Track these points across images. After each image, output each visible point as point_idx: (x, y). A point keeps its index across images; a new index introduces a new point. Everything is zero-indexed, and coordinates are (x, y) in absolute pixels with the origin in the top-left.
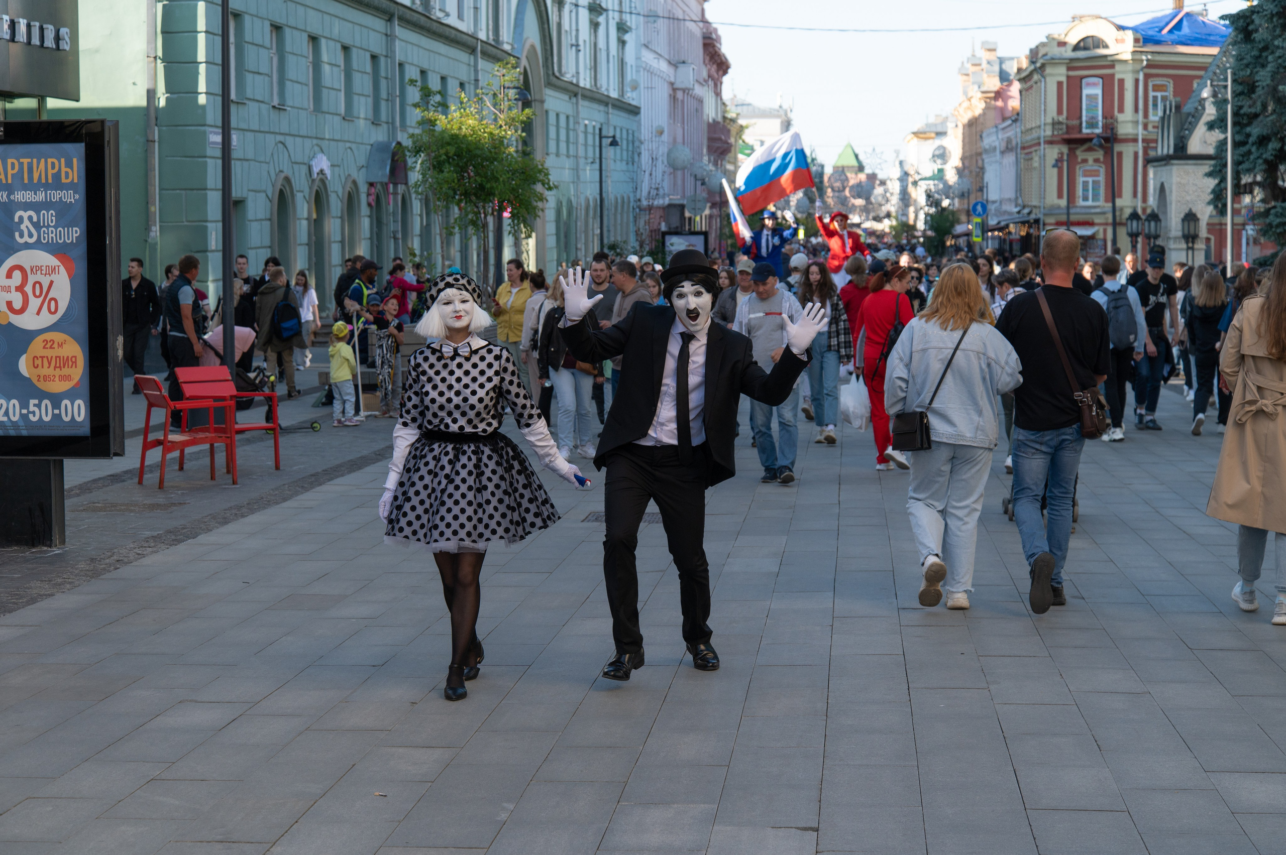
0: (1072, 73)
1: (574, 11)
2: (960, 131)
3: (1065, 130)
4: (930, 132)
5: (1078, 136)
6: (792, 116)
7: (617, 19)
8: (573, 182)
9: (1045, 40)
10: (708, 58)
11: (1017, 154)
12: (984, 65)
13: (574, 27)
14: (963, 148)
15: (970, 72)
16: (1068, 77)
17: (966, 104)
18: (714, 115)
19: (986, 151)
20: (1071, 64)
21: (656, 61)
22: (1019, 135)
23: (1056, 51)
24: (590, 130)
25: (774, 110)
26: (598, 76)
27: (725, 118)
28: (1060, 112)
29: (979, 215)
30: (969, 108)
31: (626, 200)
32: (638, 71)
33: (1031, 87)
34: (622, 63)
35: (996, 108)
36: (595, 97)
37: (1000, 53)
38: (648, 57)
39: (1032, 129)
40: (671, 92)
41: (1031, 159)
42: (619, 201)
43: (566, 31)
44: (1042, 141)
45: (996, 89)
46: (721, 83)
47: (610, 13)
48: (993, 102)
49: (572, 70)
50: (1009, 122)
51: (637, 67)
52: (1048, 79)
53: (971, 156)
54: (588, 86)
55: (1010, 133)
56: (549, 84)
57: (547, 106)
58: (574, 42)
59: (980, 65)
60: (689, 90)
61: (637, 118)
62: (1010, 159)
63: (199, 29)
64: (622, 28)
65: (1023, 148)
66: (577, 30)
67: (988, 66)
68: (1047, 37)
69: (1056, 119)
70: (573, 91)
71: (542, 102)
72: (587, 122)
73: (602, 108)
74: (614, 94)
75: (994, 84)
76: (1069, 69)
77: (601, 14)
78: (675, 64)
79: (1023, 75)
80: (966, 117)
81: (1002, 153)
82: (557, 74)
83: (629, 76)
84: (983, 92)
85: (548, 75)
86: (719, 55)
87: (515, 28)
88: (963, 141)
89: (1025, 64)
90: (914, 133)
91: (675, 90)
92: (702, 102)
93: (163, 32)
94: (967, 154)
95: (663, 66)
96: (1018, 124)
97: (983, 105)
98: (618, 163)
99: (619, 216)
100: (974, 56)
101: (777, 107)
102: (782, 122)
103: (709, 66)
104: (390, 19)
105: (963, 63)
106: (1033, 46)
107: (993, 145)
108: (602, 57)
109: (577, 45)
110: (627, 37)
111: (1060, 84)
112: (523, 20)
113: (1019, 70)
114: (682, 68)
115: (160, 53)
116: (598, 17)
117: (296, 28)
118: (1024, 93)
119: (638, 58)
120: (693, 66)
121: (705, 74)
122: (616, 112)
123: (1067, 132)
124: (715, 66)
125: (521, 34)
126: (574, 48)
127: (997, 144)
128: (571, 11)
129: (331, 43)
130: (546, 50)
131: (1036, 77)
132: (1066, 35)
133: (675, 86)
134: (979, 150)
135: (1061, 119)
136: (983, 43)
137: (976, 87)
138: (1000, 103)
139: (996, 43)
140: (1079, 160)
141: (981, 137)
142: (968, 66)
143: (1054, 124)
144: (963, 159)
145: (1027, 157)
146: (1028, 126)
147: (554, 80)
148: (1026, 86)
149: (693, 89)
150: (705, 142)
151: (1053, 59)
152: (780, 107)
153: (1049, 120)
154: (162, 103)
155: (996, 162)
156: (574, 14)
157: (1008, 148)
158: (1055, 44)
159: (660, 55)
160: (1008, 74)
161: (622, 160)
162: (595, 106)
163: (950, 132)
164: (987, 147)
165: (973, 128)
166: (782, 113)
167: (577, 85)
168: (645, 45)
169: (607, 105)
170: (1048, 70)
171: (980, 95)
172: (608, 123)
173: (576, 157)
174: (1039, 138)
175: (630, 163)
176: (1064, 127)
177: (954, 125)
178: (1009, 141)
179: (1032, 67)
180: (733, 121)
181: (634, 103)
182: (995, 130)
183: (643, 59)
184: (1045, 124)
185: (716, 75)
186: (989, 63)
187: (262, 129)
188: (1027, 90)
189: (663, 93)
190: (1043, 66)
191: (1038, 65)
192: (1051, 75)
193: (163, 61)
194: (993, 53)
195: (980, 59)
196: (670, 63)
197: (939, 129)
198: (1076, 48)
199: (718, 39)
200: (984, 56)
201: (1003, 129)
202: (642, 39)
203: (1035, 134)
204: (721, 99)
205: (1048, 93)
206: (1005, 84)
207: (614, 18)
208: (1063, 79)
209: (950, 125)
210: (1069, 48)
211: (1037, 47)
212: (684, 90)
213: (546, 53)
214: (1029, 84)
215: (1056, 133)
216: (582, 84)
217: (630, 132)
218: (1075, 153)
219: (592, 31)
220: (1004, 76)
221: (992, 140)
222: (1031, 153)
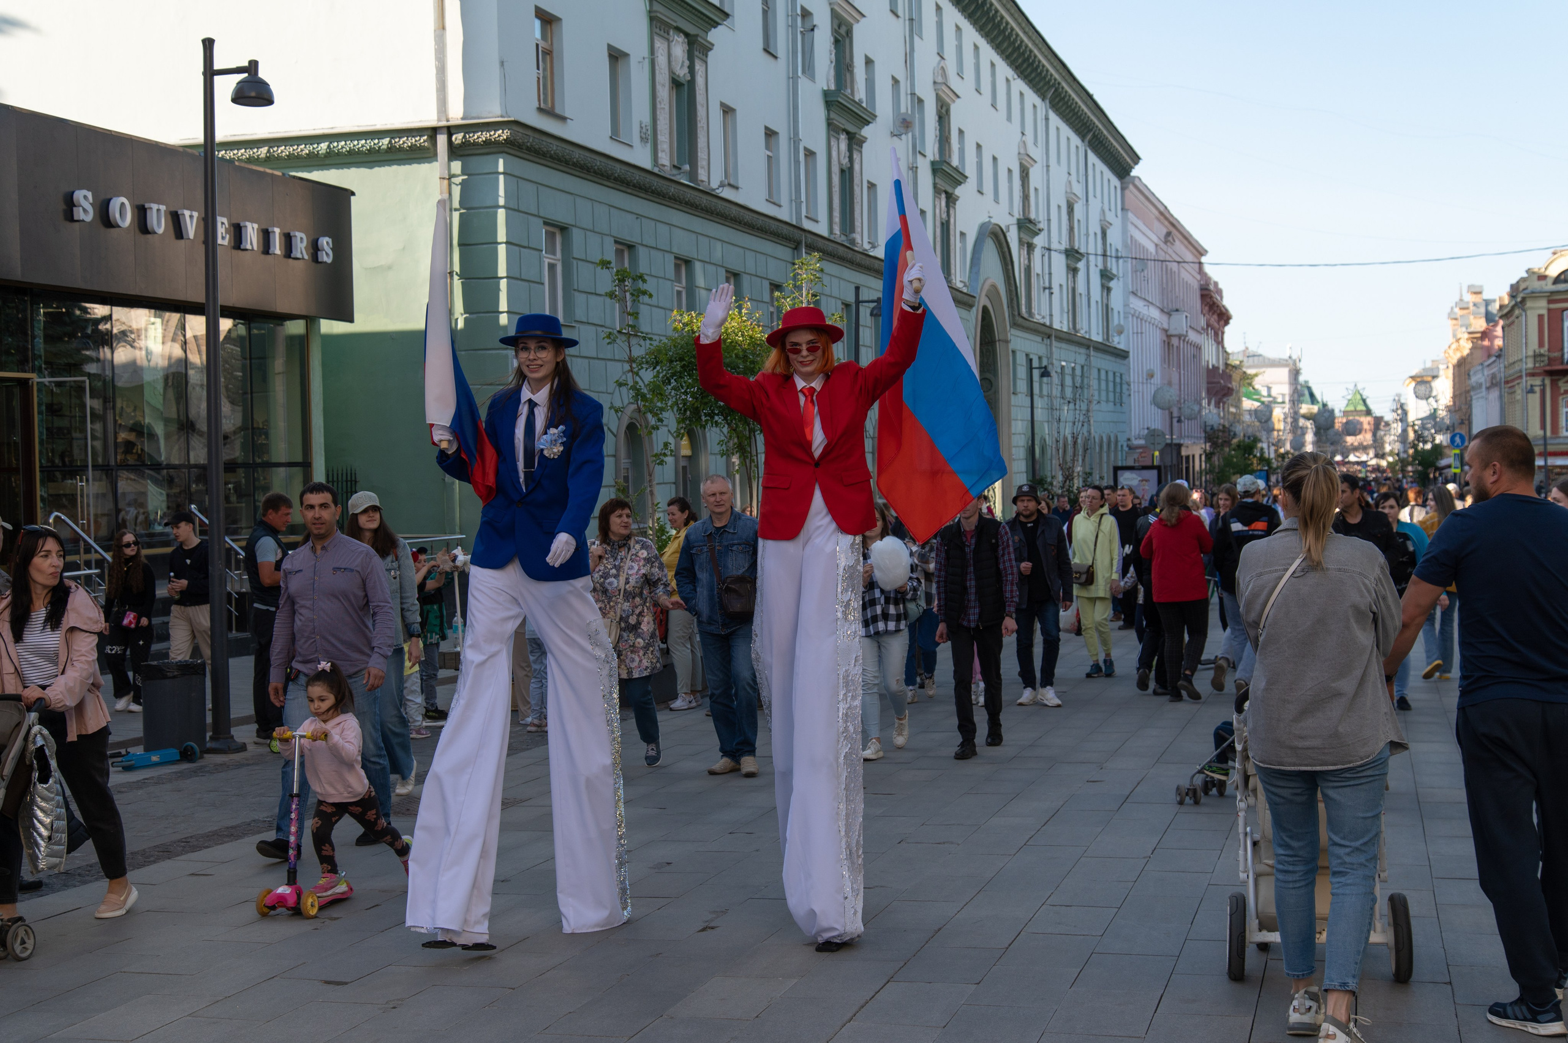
0: (1552, 306)
1: (1047, 255)
2: (1451, 371)
3: (1546, 362)
4: (1427, 376)
5: (1560, 367)
6: (1301, 365)
7: (1101, 266)
8: (1048, 422)
9: (1525, 275)
10: (1207, 308)
11: (1501, 389)
12: (1472, 308)
13: (1046, 271)
14: (1454, 388)
15: (1458, 316)
16: (1549, 310)
17: (1454, 346)
18: (1214, 362)
19: (1473, 388)
20: (1552, 298)
21: (1146, 308)
22: (1502, 370)
23: (1537, 285)
24: (1068, 371)
25: (1284, 360)
26: (1078, 319)
27: (1227, 365)
28: (1541, 344)
29: (1458, 446)
30: (1457, 349)
31: (1112, 439)
32: (1126, 318)
33: (1513, 323)
34: (1107, 310)
35: (1483, 347)
36: (1071, 339)
37: (1486, 295)
38: (1137, 304)
39: (1514, 363)
40: (1165, 338)
41: (1514, 392)
42: (1105, 439)
43: (1038, 275)
44: (1524, 374)
45: (1482, 329)
46: (1223, 333)
47: (1092, 258)
48: (1480, 342)
49: (1045, 311)
50: (1493, 359)
51: (1124, 313)
52: (1529, 312)
53: (1461, 394)
54: (1065, 329)
55: (1494, 370)
56: (1015, 325)
57: (1011, 346)
58: (1047, 285)
59: (1467, 308)
60: (1183, 335)
61: (1125, 362)
62: (1494, 394)
63: (499, 240)
64: (1106, 276)
65: (1507, 382)
66: (1050, 274)
67: (1474, 308)
68: (1527, 271)
69: (1537, 351)
70: (1046, 333)
71: (1007, 342)
72: (1064, 363)
73: (1083, 351)
74: (1097, 337)
75: (1480, 324)
76: (1550, 302)
77: (1080, 260)
78: (1169, 312)
79: (1505, 311)
80: (1455, 358)
81: (1488, 388)
82: (1025, 315)
83: (1115, 320)
84: (1470, 333)
85: (1013, 315)
86: (1218, 306)
87: (971, 268)
88: (1454, 381)
89: (1506, 301)
90: (1411, 377)
91: (1169, 336)
92: (1200, 349)
93: (460, 245)
94: (1457, 393)
95: (1155, 313)
96: (1501, 360)
97: (1469, 345)
98: (1103, 404)
99: (1105, 455)
100: (1461, 300)
101: (1286, 357)
102: (1290, 371)
103: (1207, 315)
104: (796, 247)
105: (1452, 308)
106: (1514, 281)
107: (1480, 381)
108: (1081, 303)
109: (1050, 288)
110: (1112, 284)
111: (1541, 317)
112: (979, 259)
113: (1501, 307)
114: (1175, 316)
115: (457, 268)
116: (1077, 263)
117: (656, 248)
118: (1506, 329)
119: (1126, 305)
120: (1186, 314)
121: (1203, 322)
122: (1099, 355)
123: (1549, 364)
124: (1215, 317)
125: (978, 273)
126: (1047, 291)
127: (1482, 380)
128: (1043, 256)
129: (711, 269)
130: (1010, 291)
131: (1517, 312)
132: (1546, 269)
133: (1169, 333)
134: (1468, 388)
135: (1542, 351)
136: (1469, 287)
137: (1464, 329)
138: (1486, 343)
139: (1481, 287)
140: (1562, 391)
141: (1469, 375)
142: (1457, 310)
143: (1536, 356)
144: (1454, 397)
145: (1511, 391)
146: (1511, 361)
147: (1020, 320)
148: (1508, 322)
149: (1186, 336)
150: (1204, 386)
151: (1533, 292)
152: (1290, 357)
153: (1531, 353)
154: (461, 325)
155: (1482, 397)
156: (1046, 258)
157: (1493, 383)
158: (1535, 277)
159: (1152, 303)
160: (1492, 314)
161: (1107, 401)
162: (1073, 348)
163: (1441, 373)
164: (1474, 384)
165: (1462, 368)
166: (1291, 362)
167: (1050, 327)
168: (1133, 292)
169: (1088, 347)
170: (1529, 304)
171: (1466, 336)
172: (1090, 366)
173: (1049, 396)
174: (1521, 371)
175: (1118, 405)
176: (1546, 358)
177: (1445, 366)
178: (1493, 376)
179: (1513, 303)
180: (1235, 367)
181: (1122, 346)
182: (1480, 367)
183: (1131, 306)
184: (1526, 357)
185: (1216, 325)
186: (1475, 305)
187: (601, 356)
188: (1509, 325)
189: (1155, 340)
190: (1524, 300)
191: (1519, 299)
192: (1531, 308)
193: (461, 276)
194: (1479, 296)
195: (1468, 303)
196: (1162, 310)
197: (1435, 374)
198: (1557, 280)
199: (1220, 292)
200: (1469, 298)
201: (1489, 366)
202: (1130, 287)
203: (1517, 367)
204: (1223, 347)
205: (1529, 327)
206: (1491, 324)
207: (1095, 265)
208: (1544, 312)
209: (1442, 367)
210: (1550, 281)
211: (1518, 282)
212: (1179, 337)
213: (1011, 295)
214: (1511, 320)
215: (1537, 365)
216: (1056, 326)
217: (1118, 374)
218: (1557, 384)
219: (1070, 276)
220: (1489, 317)
221: (1479, 377)
222: (1513, 386)
